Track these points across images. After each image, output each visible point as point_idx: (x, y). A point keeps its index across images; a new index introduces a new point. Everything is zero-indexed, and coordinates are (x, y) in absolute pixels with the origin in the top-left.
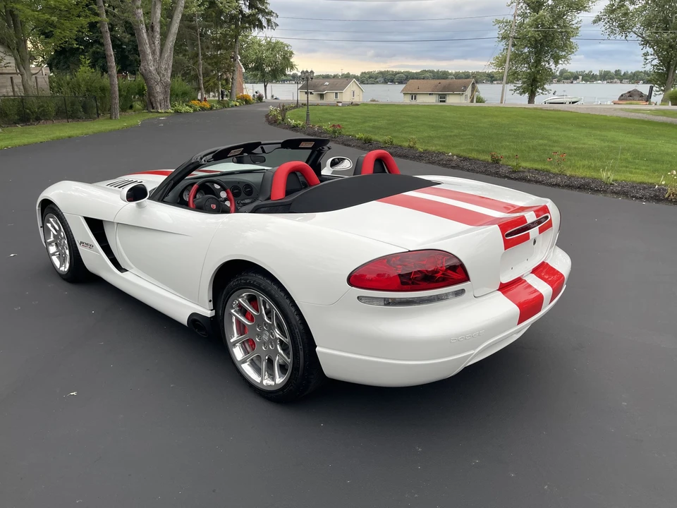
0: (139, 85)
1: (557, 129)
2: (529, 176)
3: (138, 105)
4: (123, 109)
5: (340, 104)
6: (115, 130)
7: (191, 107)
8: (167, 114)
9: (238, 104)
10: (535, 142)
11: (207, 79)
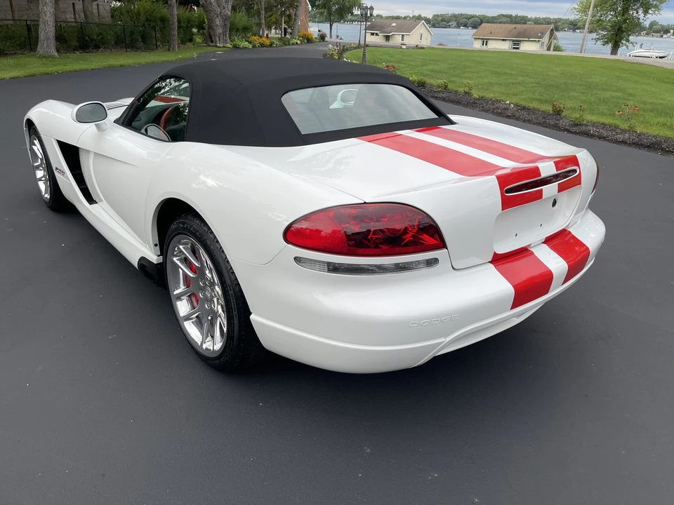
0: (200, 17)
1: (636, 82)
2: (592, 130)
3: (198, 39)
4: (183, 42)
5: (404, 47)
6: (167, 61)
7: (250, 43)
8: (224, 49)
9: (299, 42)
10: (608, 94)
11: (270, 14)
